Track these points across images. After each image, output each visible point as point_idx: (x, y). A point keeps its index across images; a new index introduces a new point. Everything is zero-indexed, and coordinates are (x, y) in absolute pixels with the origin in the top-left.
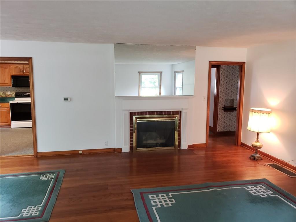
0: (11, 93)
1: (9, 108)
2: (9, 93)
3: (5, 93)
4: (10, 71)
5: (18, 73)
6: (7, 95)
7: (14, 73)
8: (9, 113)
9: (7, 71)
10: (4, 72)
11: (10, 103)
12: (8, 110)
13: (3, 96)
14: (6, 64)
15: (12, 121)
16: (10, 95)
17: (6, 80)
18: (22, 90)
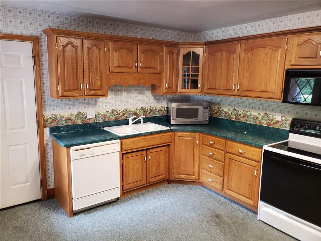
1: (260, 162)
3: (268, 116)
4: (287, 57)
5: (307, 60)
6: (273, 122)
7: (296, 60)
8: (258, 177)
9: (276, 58)
10: (270, 61)
11: (265, 150)
12: (257, 168)
13: (262, 123)
14: (279, 37)
15: (260, 201)
16: (279, 122)
17: (270, 82)
18: (315, 113)
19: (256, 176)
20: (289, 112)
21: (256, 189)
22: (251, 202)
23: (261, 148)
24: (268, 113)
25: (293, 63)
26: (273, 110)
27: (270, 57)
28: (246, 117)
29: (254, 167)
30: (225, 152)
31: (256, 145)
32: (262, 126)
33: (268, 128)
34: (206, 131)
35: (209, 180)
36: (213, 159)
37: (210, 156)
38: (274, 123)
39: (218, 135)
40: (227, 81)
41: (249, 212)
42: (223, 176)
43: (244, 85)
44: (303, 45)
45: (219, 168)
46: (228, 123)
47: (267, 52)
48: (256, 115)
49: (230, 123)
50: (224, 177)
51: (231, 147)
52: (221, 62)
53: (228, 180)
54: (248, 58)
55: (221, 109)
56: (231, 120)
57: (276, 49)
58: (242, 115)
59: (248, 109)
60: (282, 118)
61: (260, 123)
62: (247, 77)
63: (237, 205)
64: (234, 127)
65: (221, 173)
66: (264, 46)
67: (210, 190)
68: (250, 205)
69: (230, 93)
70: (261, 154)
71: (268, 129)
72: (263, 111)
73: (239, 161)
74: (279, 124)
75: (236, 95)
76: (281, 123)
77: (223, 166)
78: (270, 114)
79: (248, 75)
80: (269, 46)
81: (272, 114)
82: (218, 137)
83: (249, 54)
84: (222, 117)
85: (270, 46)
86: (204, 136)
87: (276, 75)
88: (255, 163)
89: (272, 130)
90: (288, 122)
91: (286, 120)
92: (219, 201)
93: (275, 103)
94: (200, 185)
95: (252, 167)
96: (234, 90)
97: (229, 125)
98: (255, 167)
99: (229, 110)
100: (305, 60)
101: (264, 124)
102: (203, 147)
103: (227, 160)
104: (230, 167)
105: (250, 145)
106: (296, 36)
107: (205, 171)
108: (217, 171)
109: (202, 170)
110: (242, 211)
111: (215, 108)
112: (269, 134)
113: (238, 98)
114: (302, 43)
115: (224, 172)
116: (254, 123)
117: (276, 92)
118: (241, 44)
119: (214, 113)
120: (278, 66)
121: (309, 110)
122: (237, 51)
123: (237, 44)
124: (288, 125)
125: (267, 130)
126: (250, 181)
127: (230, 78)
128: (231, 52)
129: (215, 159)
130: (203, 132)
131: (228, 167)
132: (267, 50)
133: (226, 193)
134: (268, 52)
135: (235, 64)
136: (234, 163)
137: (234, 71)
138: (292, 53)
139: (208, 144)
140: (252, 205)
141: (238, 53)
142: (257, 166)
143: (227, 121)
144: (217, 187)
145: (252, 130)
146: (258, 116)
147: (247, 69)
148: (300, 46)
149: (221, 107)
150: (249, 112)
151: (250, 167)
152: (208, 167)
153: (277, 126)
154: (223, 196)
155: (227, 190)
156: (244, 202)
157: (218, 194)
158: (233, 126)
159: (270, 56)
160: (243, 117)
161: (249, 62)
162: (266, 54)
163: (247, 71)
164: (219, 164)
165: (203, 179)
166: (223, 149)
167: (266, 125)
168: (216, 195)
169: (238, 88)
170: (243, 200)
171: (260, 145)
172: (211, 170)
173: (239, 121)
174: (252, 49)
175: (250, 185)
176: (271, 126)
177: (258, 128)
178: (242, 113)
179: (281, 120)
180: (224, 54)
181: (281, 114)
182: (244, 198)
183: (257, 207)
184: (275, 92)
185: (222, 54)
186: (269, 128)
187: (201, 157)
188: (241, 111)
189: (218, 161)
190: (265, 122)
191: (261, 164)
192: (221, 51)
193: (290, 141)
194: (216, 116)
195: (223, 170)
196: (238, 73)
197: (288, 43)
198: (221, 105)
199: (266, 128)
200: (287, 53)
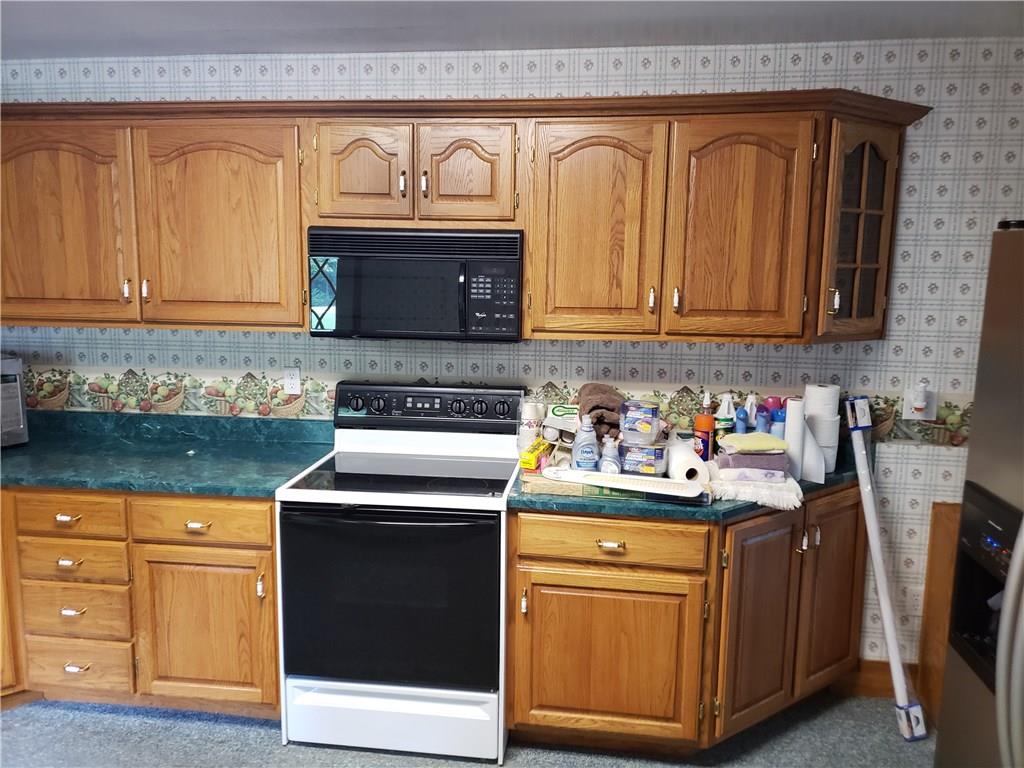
0: (309, 385)
1: (271, 548)
2: (291, 385)
3: (256, 385)
4: (303, 186)
5: (366, 201)
6: (276, 401)
7: (333, 200)
8: (267, 600)
9: (272, 189)
10: (253, 196)
11: (283, 502)
12: (263, 567)
13: (241, 410)
14: (271, 121)
15: (286, 678)
16: (296, 399)
17: (260, 268)
18: (394, 360)
19: (262, 599)
20: (322, 363)
21: (267, 645)
22: (252, 694)
23: (270, 497)
24: (257, 374)
25: (326, 209)
26: (272, 362)
27: (250, 185)
28: (181, 396)
29: (252, 571)
30: (130, 540)
31: (246, 491)
32: (240, 418)
33: (263, 421)
34: (28, 478)
35: (68, 669)
36: (76, 581)
37: (64, 575)
38: (279, 404)
39: (90, 481)
40: (94, 265)
41: (246, 729)
42: (132, 636)
43: (165, 284)
44: (347, 153)
45: (111, 610)
46: (109, 426)
47: (236, 168)
48: (214, 385)
49: (117, 424)
50: (134, 640)
51: (153, 518)
52: (55, 194)
53: (155, 645)
54: (171, 182)
55: (72, 375)
56: (120, 415)
57: (266, 158)
58: (162, 391)
59: (183, 367)
60: (303, 384)
61: (232, 409)
62: (174, 252)
63: (199, 723)
64: (139, 437)
65: (121, 626)
66: (226, 146)
67: (76, 707)
68: (249, 704)
69: (112, 312)
70: (269, 519)
71: (263, 427)
72: (239, 367)
73: (190, 564)
74: (297, 405)
75: (139, 319)
76: (301, 400)
77: (127, 600)
78: (264, 377)
79: (177, 246)
80: (243, 148)
81: (270, 374)
82: (92, 492)
83: (172, 170)
84: (83, 406)
85: (245, 146)
86: (23, 501)
87: (278, 246)
88: (253, 553)
89: (277, 428)
90: (325, 395)
91: (316, 391)
92: (123, 739)
93: (276, 340)
94: (24, 702)
95: (242, 570)
96: (129, 301)
97: (116, 434)
98: (254, 568)
99: (107, 377)
100: (358, 201)
101: (249, 412)
102: (24, 547)
103: (142, 573)
104: (157, 593)
105: (228, 495)
106: (326, 124)
107: (46, 639)
108: (101, 622)
109: (27, 640)
110: (223, 737)
111: (46, 375)
112: (269, 445)
113: (140, 331)
114: (346, 148)
115: (132, 618)
116: (211, 414)
117: (284, 302)
118: (135, 130)
119: (42, 393)
120: (281, 215)
121: (379, 353)
122: (120, 152)
123: (119, 127)
124: (325, 405)
125: (260, 431)
126: (242, 621)
127: (106, 257)
128: (95, 158)
129: (87, 581)
130: (17, 481)
131: (147, 595)
132: (236, 161)
133: (150, 695)
134: (239, 167)
135: (118, 201)
136: (172, 573)
137: (117, 231)
138: (318, 177)
139: (48, 527)
140: (258, 704)
141: (126, 162)
142: (260, 563)
143: (106, 419)
144: (107, 686)
145: (208, 438)
146: (222, 387)
147: (169, 223)
148: (340, 157)
149: (71, 368)
150: (188, 378)
151: (235, 576)
152: (56, 620)
153: (290, 412)
154: (137, 711)
155: (156, 683)
156: (225, 703)
157: (115, 710)
158: (132, 434)
159: (250, 180)
160: (167, 398)
161: (174, 197)
162: (236, 173)
163: (173, 232)
164: (108, 593)
165: (40, 673)
166: (120, 531)
167: (255, 416)
168: (108, 718)
169: (144, 294)
170: (221, 697)
171: (264, 490)
172: (76, 629)
173: (153, 412)
174: (182, 152)
175: (242, 636)
176: (272, 416)
177: (228, 427)
178: (164, 383)
179: (302, 391)
180: (67, 160)
181: (298, 372)
182: (225, 688)
183: (274, 704)
184: (282, 302)
185: (55, 163)
186: (267, 423)
187: (17, 590)
188: (158, 377)
189: (103, 582)
190: (251, 405)
191: (273, 555)
192: (48, 149)
193: (338, 453)
194: (56, 404)
195: (128, 613)
196: (135, 238)
197: (302, 145)
198: (69, 362)
199: (256, 425)
200: (303, 175)
